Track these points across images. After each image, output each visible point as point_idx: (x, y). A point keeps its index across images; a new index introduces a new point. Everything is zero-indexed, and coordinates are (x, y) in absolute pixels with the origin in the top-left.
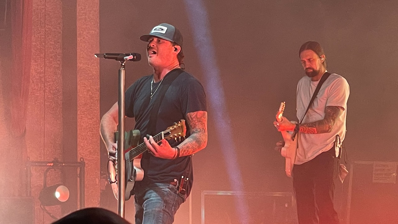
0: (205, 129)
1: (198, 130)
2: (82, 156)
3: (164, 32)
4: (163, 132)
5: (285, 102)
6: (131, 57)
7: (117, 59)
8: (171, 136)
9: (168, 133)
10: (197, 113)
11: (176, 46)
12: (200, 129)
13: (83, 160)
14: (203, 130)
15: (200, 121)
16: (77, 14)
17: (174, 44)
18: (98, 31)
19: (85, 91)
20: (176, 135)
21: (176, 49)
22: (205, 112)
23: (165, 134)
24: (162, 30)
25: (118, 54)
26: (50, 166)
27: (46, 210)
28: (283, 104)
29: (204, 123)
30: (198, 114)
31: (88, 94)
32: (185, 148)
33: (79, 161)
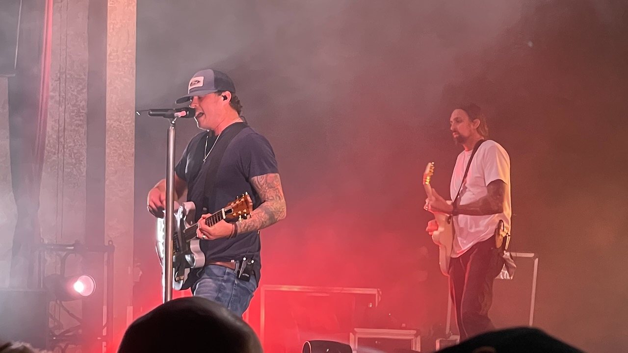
0: (281, 195)
1: (270, 198)
2: (111, 238)
3: (201, 84)
4: (223, 210)
5: (433, 163)
6: (184, 113)
7: (164, 116)
8: (235, 214)
9: (230, 211)
10: (266, 177)
11: (223, 94)
12: (273, 197)
13: (112, 243)
14: (278, 198)
15: (272, 187)
16: (108, 57)
17: (219, 92)
18: (134, 79)
19: (115, 155)
20: (240, 212)
21: (225, 98)
22: (277, 174)
23: (226, 213)
24: (199, 82)
25: (167, 110)
26: (70, 250)
27: (63, 306)
28: (430, 165)
29: (278, 188)
30: (268, 178)
31: (120, 159)
32: (250, 222)
33: (106, 244)
